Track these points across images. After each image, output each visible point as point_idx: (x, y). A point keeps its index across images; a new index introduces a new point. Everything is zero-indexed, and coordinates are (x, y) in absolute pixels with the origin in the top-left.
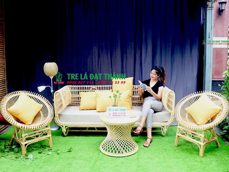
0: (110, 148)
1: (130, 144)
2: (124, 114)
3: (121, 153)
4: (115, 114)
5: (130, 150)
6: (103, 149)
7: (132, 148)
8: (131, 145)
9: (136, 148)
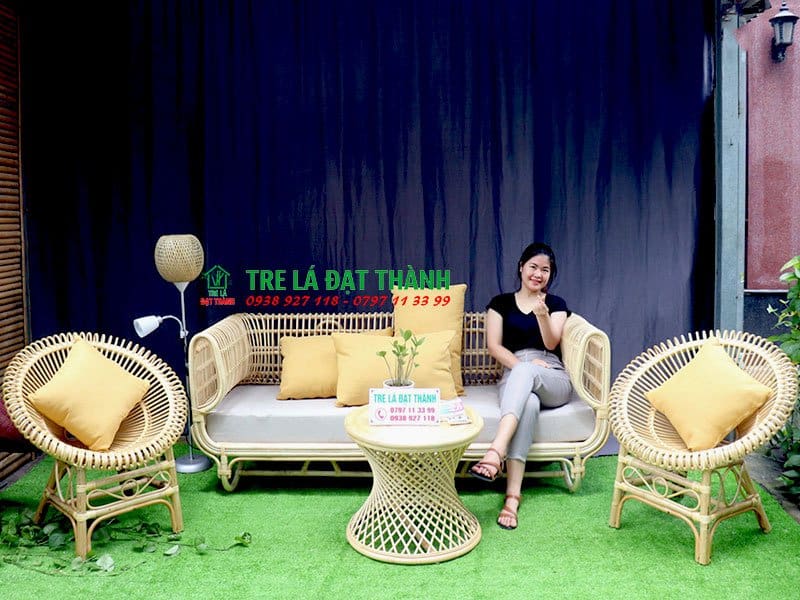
0: (382, 533)
1: (450, 519)
2: (431, 414)
3: (419, 552)
4: (398, 414)
5: (452, 542)
6: (358, 536)
7: (458, 534)
8: (456, 523)
9: (471, 536)
